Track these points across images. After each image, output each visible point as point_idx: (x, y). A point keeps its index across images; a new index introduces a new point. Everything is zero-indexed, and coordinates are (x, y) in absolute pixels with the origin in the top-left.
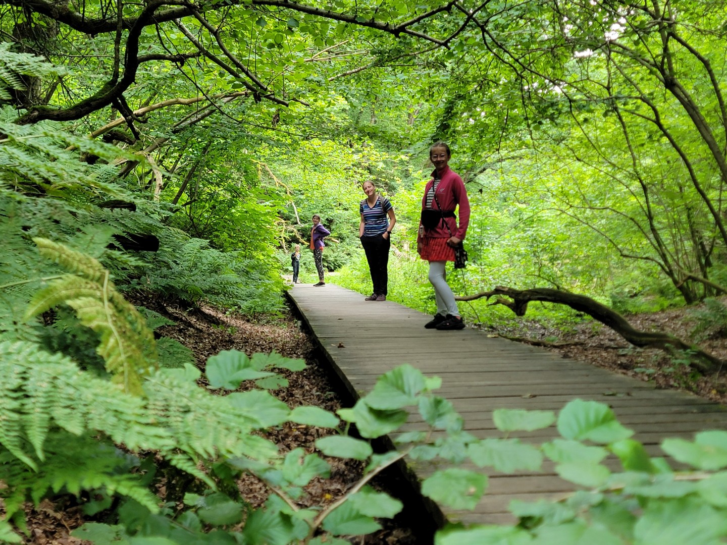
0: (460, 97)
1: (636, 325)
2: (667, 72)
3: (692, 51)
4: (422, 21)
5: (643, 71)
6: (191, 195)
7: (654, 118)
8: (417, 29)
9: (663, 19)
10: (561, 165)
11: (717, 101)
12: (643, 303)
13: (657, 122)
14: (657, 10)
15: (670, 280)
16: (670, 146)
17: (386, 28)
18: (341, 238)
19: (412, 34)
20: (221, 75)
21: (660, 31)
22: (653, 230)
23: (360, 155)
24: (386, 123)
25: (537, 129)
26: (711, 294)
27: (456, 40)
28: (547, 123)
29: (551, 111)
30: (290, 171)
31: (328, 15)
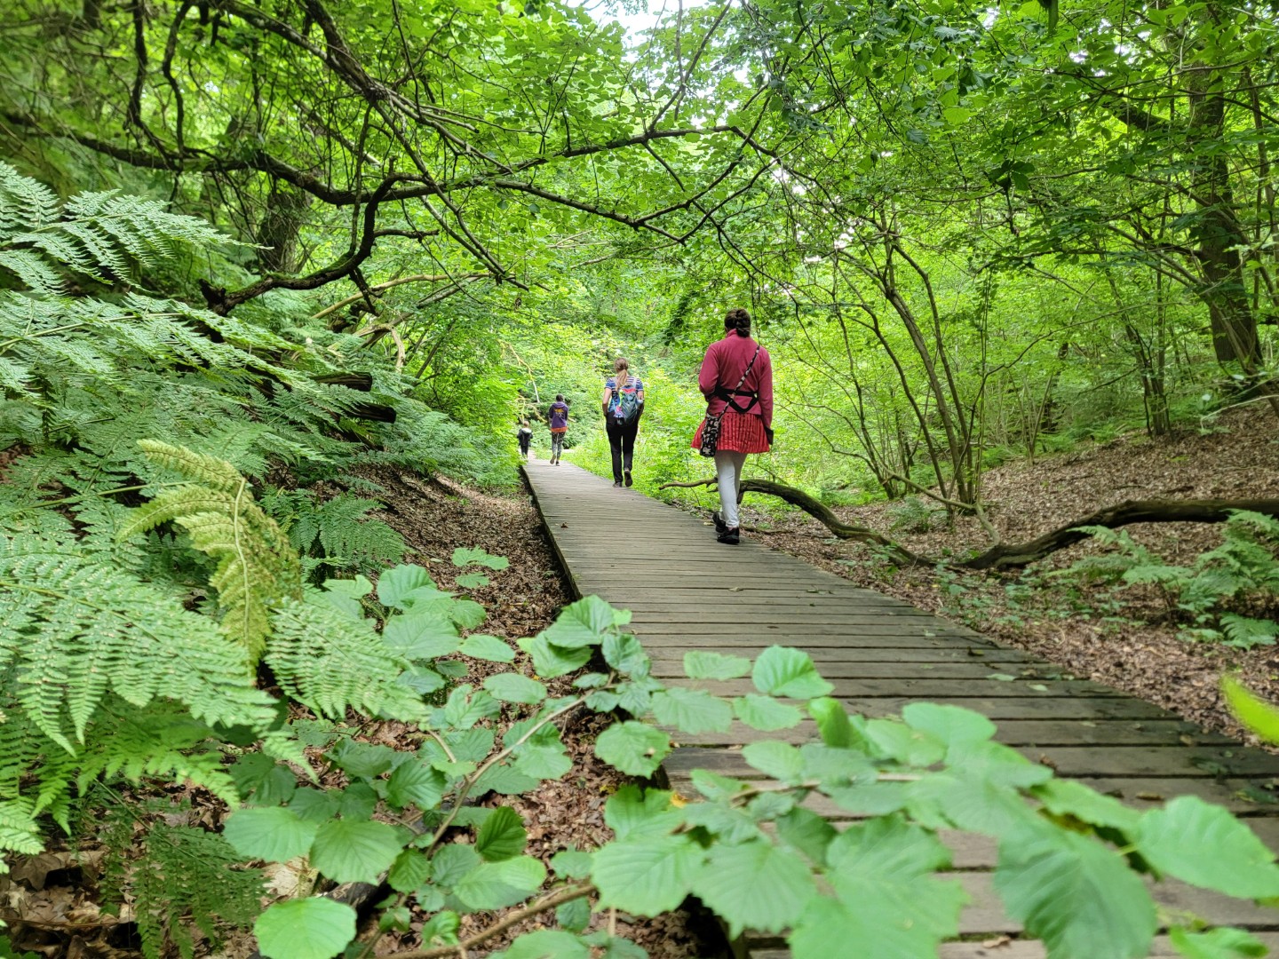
0: (694, 294)
1: (840, 516)
2: (889, 283)
3: (913, 264)
4: (662, 216)
5: (867, 280)
6: (436, 367)
7: (873, 325)
8: (656, 224)
9: (889, 232)
10: (784, 363)
11: (931, 314)
12: (850, 495)
13: (876, 330)
14: (884, 223)
15: (875, 476)
16: (885, 352)
17: (625, 220)
18: (577, 418)
19: (651, 229)
20: (464, 255)
21: (885, 243)
22: (864, 429)
23: (599, 341)
24: (626, 312)
25: (764, 329)
26: (911, 491)
27: (693, 239)
28: (774, 324)
29: (778, 312)
30: (532, 352)
31: (570, 204)
